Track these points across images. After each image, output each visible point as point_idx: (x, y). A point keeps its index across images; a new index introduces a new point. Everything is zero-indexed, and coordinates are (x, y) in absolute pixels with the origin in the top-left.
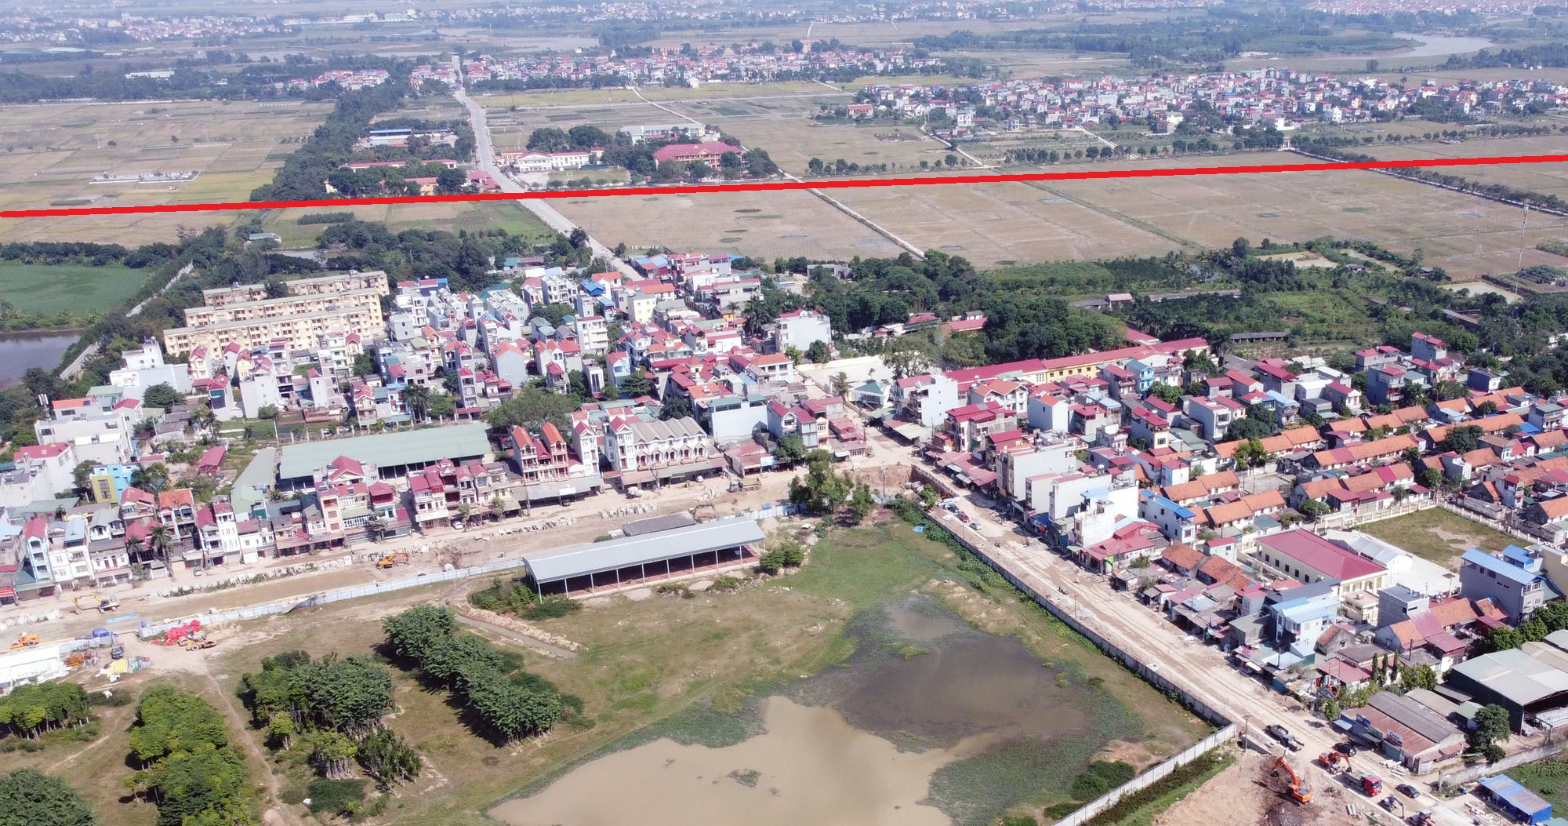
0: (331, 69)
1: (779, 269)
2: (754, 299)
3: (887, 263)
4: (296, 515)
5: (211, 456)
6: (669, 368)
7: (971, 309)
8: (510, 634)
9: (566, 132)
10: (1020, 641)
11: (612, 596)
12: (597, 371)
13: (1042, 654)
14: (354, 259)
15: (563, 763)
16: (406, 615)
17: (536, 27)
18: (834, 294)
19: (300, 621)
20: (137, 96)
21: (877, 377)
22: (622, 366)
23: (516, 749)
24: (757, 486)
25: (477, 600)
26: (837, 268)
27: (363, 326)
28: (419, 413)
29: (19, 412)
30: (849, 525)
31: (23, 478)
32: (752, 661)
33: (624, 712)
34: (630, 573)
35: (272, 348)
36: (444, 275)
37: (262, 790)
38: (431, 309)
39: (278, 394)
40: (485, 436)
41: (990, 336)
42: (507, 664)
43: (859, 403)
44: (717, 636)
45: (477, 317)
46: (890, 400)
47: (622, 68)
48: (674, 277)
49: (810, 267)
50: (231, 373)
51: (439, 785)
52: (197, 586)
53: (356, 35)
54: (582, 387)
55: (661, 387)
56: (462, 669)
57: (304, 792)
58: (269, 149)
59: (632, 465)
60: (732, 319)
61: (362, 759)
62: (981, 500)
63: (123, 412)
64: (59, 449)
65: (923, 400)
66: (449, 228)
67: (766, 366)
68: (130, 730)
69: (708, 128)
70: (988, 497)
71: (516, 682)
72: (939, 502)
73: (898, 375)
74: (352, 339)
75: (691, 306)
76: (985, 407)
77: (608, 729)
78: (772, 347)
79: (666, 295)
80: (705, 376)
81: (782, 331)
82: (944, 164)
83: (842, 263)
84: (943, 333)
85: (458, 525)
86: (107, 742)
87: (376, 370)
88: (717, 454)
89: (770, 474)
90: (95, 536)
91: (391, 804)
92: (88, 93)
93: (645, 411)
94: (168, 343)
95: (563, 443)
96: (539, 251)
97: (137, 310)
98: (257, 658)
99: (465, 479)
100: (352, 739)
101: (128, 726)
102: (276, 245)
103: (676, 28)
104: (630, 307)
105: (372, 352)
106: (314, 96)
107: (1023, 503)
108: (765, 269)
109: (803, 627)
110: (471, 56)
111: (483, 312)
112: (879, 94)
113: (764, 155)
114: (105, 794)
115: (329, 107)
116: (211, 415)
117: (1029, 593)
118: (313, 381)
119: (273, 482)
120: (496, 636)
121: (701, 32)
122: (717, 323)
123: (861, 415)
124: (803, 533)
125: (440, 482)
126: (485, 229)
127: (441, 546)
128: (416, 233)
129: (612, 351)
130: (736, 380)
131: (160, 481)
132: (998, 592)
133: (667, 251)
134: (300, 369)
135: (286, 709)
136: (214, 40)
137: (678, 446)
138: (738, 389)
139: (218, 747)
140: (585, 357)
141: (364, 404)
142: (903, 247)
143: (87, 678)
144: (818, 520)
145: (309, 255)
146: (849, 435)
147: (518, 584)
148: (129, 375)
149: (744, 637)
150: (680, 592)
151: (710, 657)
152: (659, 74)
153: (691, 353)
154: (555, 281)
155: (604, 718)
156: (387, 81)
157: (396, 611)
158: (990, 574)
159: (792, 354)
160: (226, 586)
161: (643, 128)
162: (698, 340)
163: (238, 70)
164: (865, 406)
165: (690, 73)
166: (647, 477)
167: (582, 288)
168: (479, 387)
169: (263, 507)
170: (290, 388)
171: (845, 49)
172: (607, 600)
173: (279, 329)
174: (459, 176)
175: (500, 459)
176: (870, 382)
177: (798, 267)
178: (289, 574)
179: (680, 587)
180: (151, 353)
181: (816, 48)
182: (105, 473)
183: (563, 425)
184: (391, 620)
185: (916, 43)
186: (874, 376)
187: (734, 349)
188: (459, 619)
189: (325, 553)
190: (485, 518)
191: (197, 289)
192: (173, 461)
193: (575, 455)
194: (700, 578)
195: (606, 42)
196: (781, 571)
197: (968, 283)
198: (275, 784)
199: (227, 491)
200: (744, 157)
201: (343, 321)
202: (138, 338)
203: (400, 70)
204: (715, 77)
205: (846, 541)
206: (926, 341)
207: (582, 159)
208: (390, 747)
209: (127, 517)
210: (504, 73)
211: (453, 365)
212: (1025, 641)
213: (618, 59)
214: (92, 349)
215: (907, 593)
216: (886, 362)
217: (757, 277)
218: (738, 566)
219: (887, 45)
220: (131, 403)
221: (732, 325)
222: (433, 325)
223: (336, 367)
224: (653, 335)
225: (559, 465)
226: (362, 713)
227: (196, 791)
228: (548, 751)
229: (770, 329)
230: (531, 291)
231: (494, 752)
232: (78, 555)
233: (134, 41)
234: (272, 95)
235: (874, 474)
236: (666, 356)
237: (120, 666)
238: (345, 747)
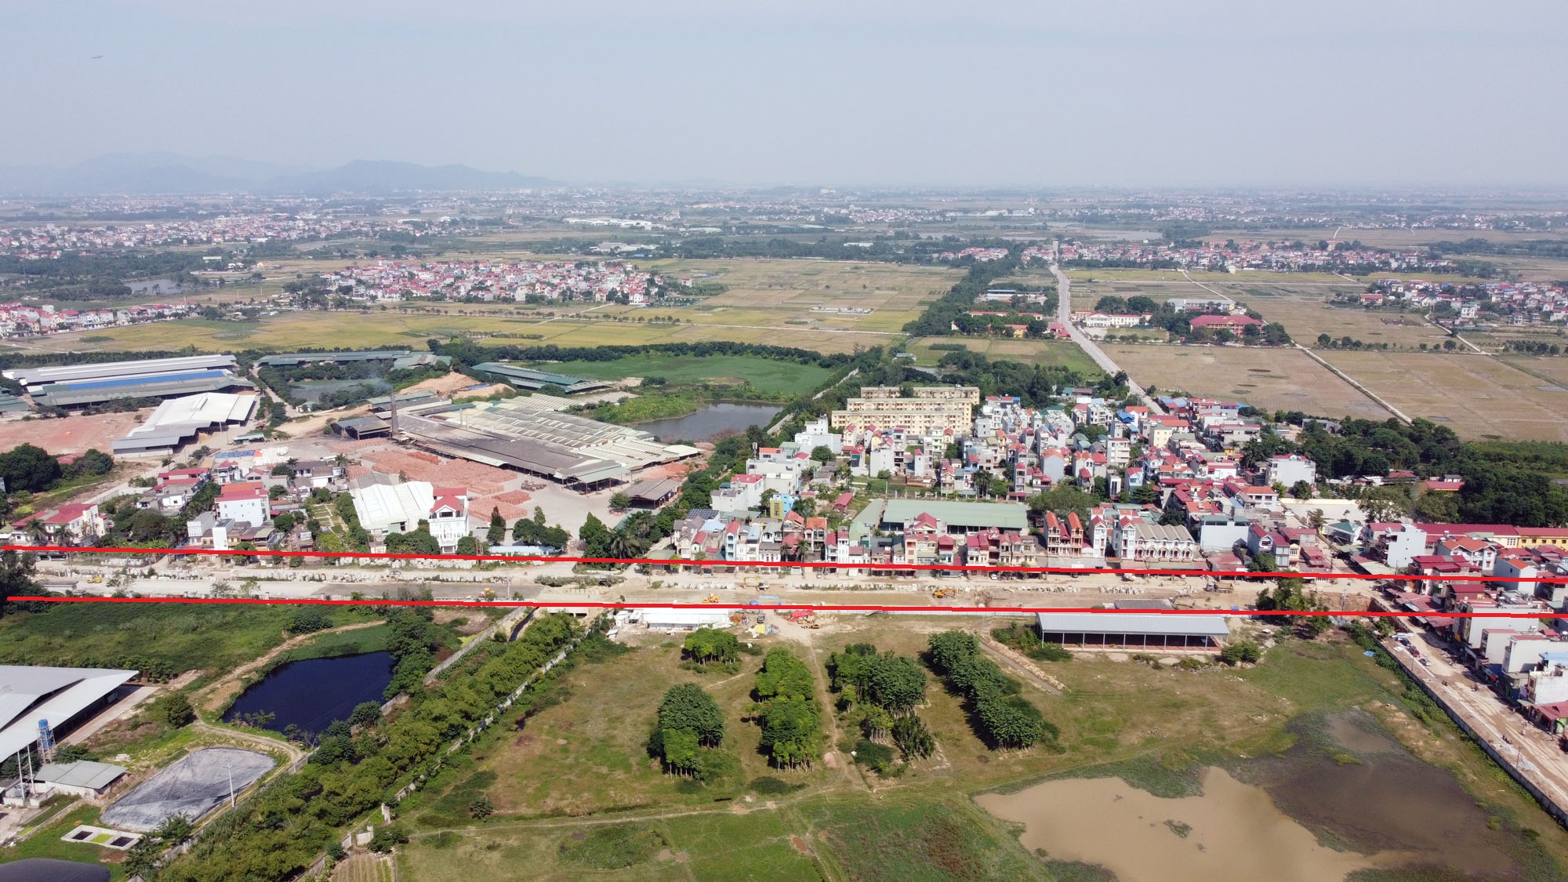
0: (970, 247)
1: (1278, 419)
2: (1253, 441)
3: (1375, 424)
4: (887, 549)
5: (843, 498)
6: (1173, 485)
7: (1450, 473)
8: (1016, 666)
9: (1126, 300)
10: (1454, 776)
11: (1097, 654)
12: (1117, 480)
13: (1476, 793)
14: (960, 377)
15: (1036, 776)
16: (946, 635)
17: (1118, 223)
18: (1323, 445)
19: (875, 623)
20: (849, 258)
21: (1351, 518)
22: (1137, 479)
23: (1003, 755)
24: (1229, 590)
25: (997, 635)
26: (1329, 424)
27: (957, 424)
28: (983, 490)
29: (739, 452)
30: (1305, 638)
31: (733, 494)
32: (1201, 732)
33: (1089, 748)
34: (1114, 639)
35: (896, 431)
36: (1019, 395)
37: (827, 737)
38: (1005, 418)
39: (893, 463)
40: (1026, 515)
41: (1465, 499)
42: (1009, 688)
43: (1331, 537)
44: (1175, 705)
45: (1036, 428)
46: (1359, 539)
47: (1177, 255)
48: (1190, 416)
49: (1305, 420)
50: (866, 444)
51: (944, 767)
52: (817, 585)
53: (991, 224)
54: (1103, 490)
55: (1165, 499)
56: (977, 684)
57: (854, 746)
58: (920, 298)
59: (1131, 555)
60: (1231, 454)
61: (895, 733)
62: (1434, 640)
63: (798, 460)
64: (757, 479)
65: (1391, 544)
66: (1028, 362)
67: (1254, 495)
68: (757, 673)
69: (1237, 304)
70: (1442, 639)
71: (1013, 704)
72: (1392, 634)
73: (1371, 519)
74: (948, 432)
75: (1199, 440)
76: (1452, 560)
77: (1074, 758)
78: (1262, 480)
79: (1181, 429)
80: (1201, 495)
81: (1273, 469)
82: (1442, 347)
83: (1334, 420)
84: (1419, 490)
85: (994, 577)
86: (742, 678)
87: (960, 456)
88: (1201, 559)
89: (1242, 583)
90: (765, 539)
91: (907, 772)
92: (821, 255)
93: (1148, 515)
94: (833, 419)
95: (1081, 530)
96: (1089, 385)
97: (819, 395)
98: (843, 643)
99: (1005, 544)
100: (892, 717)
101: (756, 670)
102: (912, 362)
103: (1223, 228)
104: (1151, 434)
105: (959, 443)
106: (956, 264)
107: (1476, 651)
108: (1266, 418)
109: (1250, 715)
110: (1066, 242)
111: (1041, 424)
112: (1390, 287)
113: (1281, 329)
114: (733, 713)
115: (964, 272)
116: (849, 471)
117: (1472, 734)
118: (917, 457)
119: (878, 523)
120: (1005, 665)
121: (1245, 231)
122: (1218, 455)
123: (1331, 547)
124: (1263, 636)
125: (987, 543)
126: (1054, 365)
127: (979, 589)
128: (1005, 363)
129: (1131, 466)
130: (1227, 502)
131: (809, 510)
132: (1439, 726)
133: (1188, 395)
134: (911, 449)
135: (854, 683)
136: (901, 224)
137: (1170, 547)
138: (1227, 510)
139: (807, 699)
140: (1110, 467)
141: (947, 478)
142: (1393, 413)
143: (740, 631)
144: (1278, 628)
145: (931, 371)
146: (1318, 562)
147: (1029, 629)
148: (806, 437)
149: (1198, 711)
150: (1151, 662)
151: (1165, 721)
152: (1205, 261)
153: (1193, 476)
154: (1097, 408)
155: (1074, 749)
156: (1006, 256)
157: (940, 630)
158: (1433, 708)
159: (1279, 490)
160: (834, 588)
161: (1185, 301)
162: (1201, 467)
163: (912, 244)
164: (1335, 541)
165: (1230, 262)
166: (1140, 566)
167: (1116, 416)
168: (1028, 478)
169: (868, 539)
170: (901, 460)
171: (1365, 249)
172: (1092, 656)
173: (903, 419)
174: (1043, 325)
175: (1032, 534)
176: (1343, 521)
177: (1295, 419)
178: (875, 589)
179: (1151, 659)
180: (822, 424)
181: (1339, 247)
182: (779, 499)
183: (1084, 516)
184: (935, 636)
185: (1432, 247)
186: (1348, 517)
187: (1230, 477)
188: (981, 646)
189: (901, 579)
190: (1014, 575)
191: (858, 386)
192: (820, 497)
193: (1088, 541)
194: (1170, 655)
195: (1168, 236)
196: (1239, 663)
197: (1451, 450)
198: (836, 735)
199: (848, 524)
200: (1264, 329)
201: (945, 419)
202: (816, 413)
203: (1016, 249)
204: (1251, 266)
205: (1299, 650)
206: (1402, 494)
207: (1134, 320)
208: (916, 729)
209: (785, 530)
210: (1087, 255)
211: (1013, 460)
212: (1460, 777)
213: (1175, 249)
214: (789, 417)
215: (1349, 707)
216: (1361, 507)
217: (1258, 423)
218: (1202, 652)
219: (1403, 248)
220: (803, 456)
221: (1231, 459)
222: (1004, 430)
223: (933, 450)
224: (1165, 458)
225: (1075, 546)
226: (903, 699)
227: (787, 726)
228: (1027, 763)
229: (1262, 466)
230: (1078, 414)
231: (987, 752)
232: (753, 550)
233: (854, 223)
234: (929, 262)
235: (1336, 599)
236: (1172, 475)
237: (760, 629)
238: (886, 721)
